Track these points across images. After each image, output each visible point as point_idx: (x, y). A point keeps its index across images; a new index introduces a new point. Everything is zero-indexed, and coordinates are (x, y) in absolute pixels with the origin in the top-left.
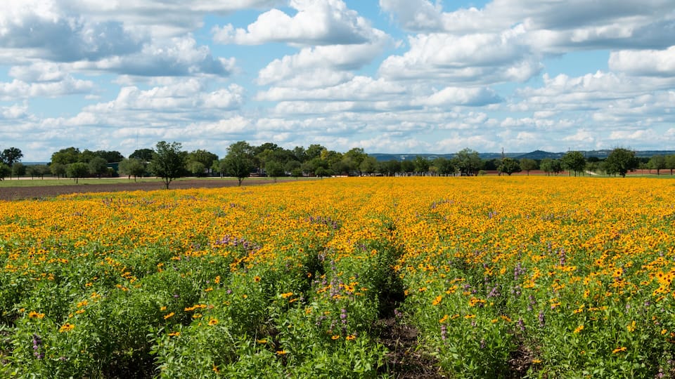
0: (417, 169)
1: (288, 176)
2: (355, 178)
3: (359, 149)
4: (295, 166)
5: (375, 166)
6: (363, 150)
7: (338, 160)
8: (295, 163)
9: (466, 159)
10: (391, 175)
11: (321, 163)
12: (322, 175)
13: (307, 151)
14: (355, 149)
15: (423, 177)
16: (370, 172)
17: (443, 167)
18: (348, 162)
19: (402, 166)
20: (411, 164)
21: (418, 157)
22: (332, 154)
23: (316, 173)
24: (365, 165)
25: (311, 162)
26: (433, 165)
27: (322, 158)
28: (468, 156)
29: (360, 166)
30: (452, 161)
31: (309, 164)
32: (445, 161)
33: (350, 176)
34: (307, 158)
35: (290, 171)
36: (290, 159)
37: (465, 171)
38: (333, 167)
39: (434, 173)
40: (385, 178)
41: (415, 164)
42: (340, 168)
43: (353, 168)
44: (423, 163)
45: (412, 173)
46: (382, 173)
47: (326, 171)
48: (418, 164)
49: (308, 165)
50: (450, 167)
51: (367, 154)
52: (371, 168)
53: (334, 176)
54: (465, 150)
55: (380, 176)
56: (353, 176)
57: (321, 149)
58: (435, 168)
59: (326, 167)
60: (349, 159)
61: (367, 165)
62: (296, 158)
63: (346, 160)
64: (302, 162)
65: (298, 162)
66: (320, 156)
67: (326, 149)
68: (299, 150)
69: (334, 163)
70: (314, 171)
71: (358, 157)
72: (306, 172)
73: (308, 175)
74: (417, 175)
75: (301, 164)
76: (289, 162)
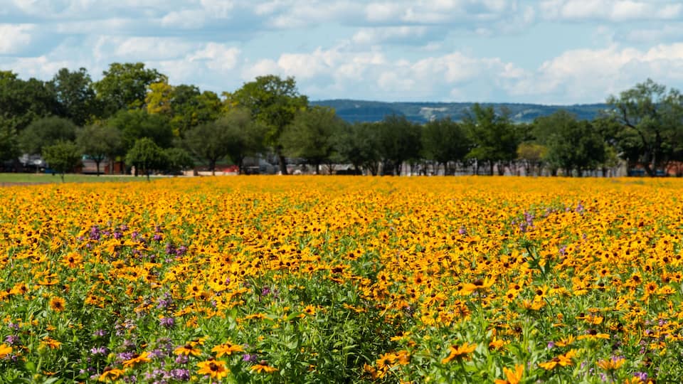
0: (477, 152)
1: (32, 169)
2: (262, 178)
3: (278, 81)
4: (55, 135)
5: (331, 140)
6: (290, 83)
7: (205, 119)
8: (60, 127)
9: (647, 119)
10: (388, 171)
11: (144, 125)
12: (151, 166)
13: (98, 85)
14: (263, 81)
15: (496, 179)
16: (315, 158)
17: (567, 146)
18: (242, 125)
19: (425, 140)
20: (456, 133)
21: (483, 112)
22: (186, 95)
23: (129, 157)
24: (297, 133)
25: (112, 122)
26: (530, 138)
27: (151, 109)
28: (649, 108)
29: (282, 140)
30: (596, 126)
31: (103, 129)
32: (573, 126)
33: (245, 171)
34: (99, 109)
35: (38, 152)
36: (39, 112)
37: (642, 158)
38: (188, 141)
39: (534, 167)
40: (367, 179)
41: (469, 136)
42: (213, 142)
43: (258, 146)
44: (501, 130)
45: (458, 165)
46: (356, 164)
47: (165, 153)
48: (481, 136)
49: (102, 132)
50: (589, 146)
51: (304, 98)
52: (318, 145)
53: (190, 173)
54: (643, 90)
55: (349, 172)
56: (256, 172)
57: (148, 78)
58: (542, 150)
59: (163, 138)
60: (244, 113)
61: (306, 135)
62: (60, 110)
63: (231, 118)
64: (80, 123)
65: (67, 123)
66: (143, 105)
67: (164, 79)
68: (73, 81)
69: (189, 127)
70: (122, 152)
71: (274, 108)
72: (96, 155)
73: (102, 166)
74: (478, 173)
75: (77, 130)
76: (38, 122)
